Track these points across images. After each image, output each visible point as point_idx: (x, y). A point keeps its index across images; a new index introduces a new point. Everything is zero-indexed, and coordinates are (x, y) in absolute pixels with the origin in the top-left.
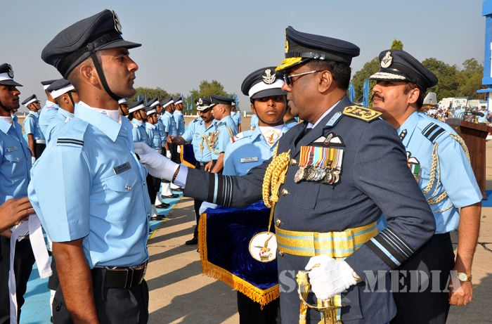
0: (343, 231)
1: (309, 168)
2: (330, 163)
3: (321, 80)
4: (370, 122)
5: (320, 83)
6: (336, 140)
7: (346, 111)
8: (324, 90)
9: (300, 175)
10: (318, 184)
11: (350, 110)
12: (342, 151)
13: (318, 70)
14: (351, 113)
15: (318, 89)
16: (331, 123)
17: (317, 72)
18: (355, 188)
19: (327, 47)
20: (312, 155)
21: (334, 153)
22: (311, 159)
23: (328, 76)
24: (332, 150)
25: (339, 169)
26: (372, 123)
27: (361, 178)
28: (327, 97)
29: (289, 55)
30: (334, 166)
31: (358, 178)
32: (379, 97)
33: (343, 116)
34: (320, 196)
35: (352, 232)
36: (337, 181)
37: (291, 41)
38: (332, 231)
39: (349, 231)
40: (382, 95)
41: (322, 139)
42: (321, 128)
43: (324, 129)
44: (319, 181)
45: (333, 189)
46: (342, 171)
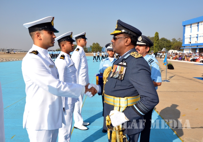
0: (124, 97)
1: (114, 73)
2: (121, 72)
3: (127, 41)
4: (137, 58)
5: (126, 42)
6: (125, 64)
7: (131, 54)
8: (127, 45)
9: (111, 75)
10: (116, 80)
11: (133, 53)
12: (125, 68)
13: (126, 37)
14: (133, 54)
15: (125, 44)
16: (125, 57)
17: (126, 38)
18: (130, 82)
19: (132, 30)
20: (116, 68)
21: (123, 69)
22: (116, 70)
23: (129, 40)
24: (123, 67)
25: (124, 75)
26: (138, 59)
27: (131, 79)
28: (127, 47)
29: (117, 30)
30: (122, 74)
31: (131, 78)
32: (138, 49)
33: (130, 55)
34: (117, 84)
35: (127, 98)
36: (122, 79)
37: (119, 25)
38: (120, 97)
39: (126, 98)
40: (139, 49)
41: (121, 63)
42: (122, 59)
43: (123, 59)
44: (116, 78)
45: (121, 82)
46: (124, 76)
